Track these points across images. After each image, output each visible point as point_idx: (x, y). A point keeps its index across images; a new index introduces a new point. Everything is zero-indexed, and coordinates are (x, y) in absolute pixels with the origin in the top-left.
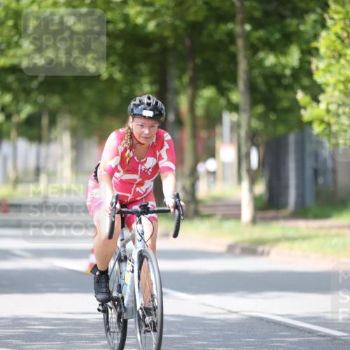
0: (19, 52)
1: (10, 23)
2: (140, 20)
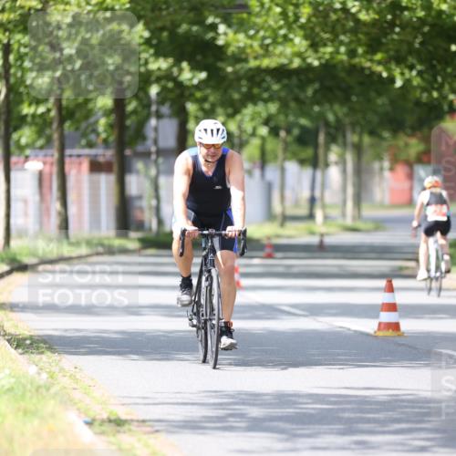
0: (289, 50)
1: (278, 10)
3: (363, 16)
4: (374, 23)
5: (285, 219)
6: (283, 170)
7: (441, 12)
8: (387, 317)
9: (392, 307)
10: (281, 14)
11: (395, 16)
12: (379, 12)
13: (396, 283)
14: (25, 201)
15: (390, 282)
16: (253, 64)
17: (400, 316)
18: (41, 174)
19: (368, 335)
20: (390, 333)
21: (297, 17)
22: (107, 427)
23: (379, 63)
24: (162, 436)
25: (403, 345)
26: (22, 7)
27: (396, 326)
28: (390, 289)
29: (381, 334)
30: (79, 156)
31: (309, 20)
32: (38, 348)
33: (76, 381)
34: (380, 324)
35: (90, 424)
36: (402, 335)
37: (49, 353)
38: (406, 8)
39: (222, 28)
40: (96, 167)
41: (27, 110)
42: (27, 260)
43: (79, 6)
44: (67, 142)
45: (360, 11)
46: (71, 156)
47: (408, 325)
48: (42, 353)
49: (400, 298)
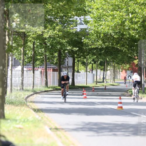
0: (98, 43)
1: (96, 35)
2: (133, 35)
3: (115, 37)
4: (118, 38)
5: (97, 82)
6: (97, 71)
7: (133, 36)
8: (120, 105)
9: (121, 103)
10: (96, 36)
11: (122, 37)
12: (119, 36)
13: (122, 97)
14: (38, 78)
15: (120, 97)
16: (90, 47)
17: (123, 105)
18: (41, 71)
19: (115, 109)
20: (120, 109)
21: (100, 37)
22: (55, 130)
23: (119, 46)
24: (67, 132)
25: (123, 112)
26: (37, 34)
27: (122, 107)
28: (120, 99)
29: (118, 109)
30: (50, 68)
31: (103, 37)
32: (39, 112)
33: (48, 119)
34: (118, 107)
35: (50, 129)
36: (123, 109)
37: (42, 113)
38: (125, 35)
39: (83, 38)
40: (54, 70)
41: (38, 57)
42: (38, 91)
43: (50, 34)
44: (47, 64)
45: (114, 35)
46: (48, 68)
47: (125, 107)
48: (40, 113)
49: (123, 101)
